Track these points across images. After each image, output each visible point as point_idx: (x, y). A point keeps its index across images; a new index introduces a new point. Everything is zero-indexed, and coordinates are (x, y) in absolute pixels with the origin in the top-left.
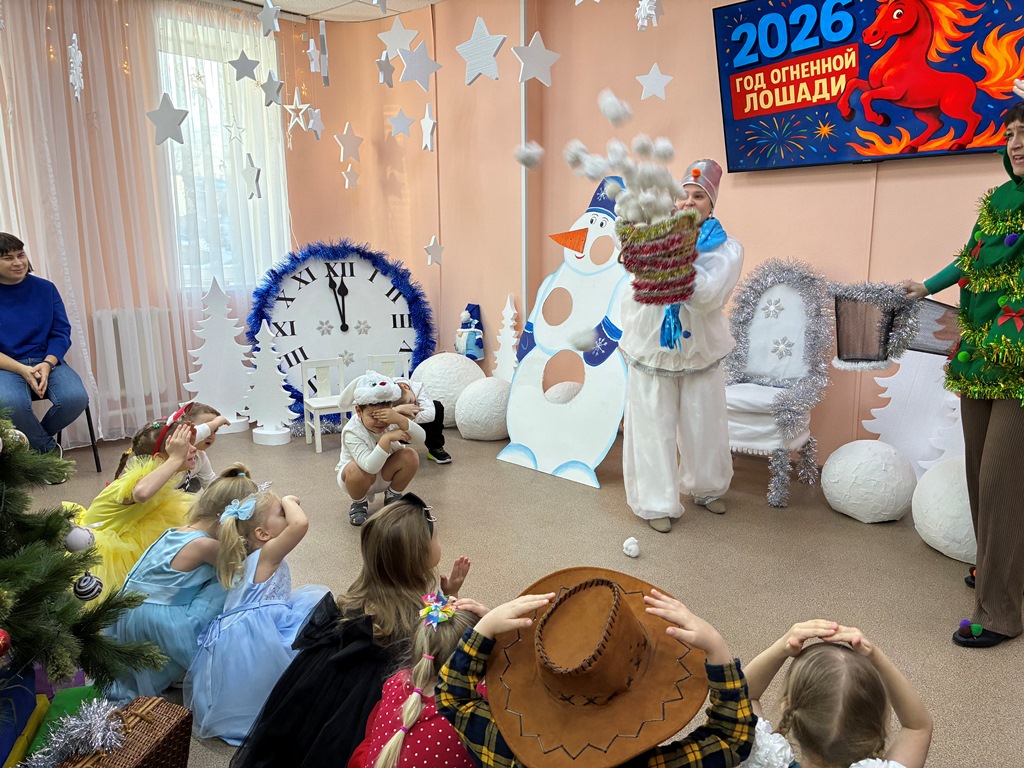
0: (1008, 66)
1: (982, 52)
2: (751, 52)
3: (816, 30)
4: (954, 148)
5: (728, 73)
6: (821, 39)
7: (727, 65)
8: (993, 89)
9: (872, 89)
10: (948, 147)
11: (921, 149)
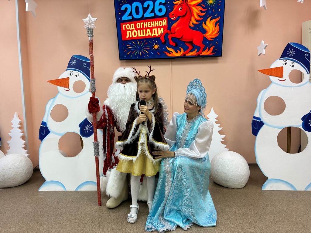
0: (213, 30)
1: (206, 25)
2: (129, 15)
3: (153, 11)
4: (197, 55)
5: (119, 22)
6: (155, 14)
7: (119, 19)
8: (208, 37)
9: (172, 33)
10: (195, 55)
11: (187, 55)
